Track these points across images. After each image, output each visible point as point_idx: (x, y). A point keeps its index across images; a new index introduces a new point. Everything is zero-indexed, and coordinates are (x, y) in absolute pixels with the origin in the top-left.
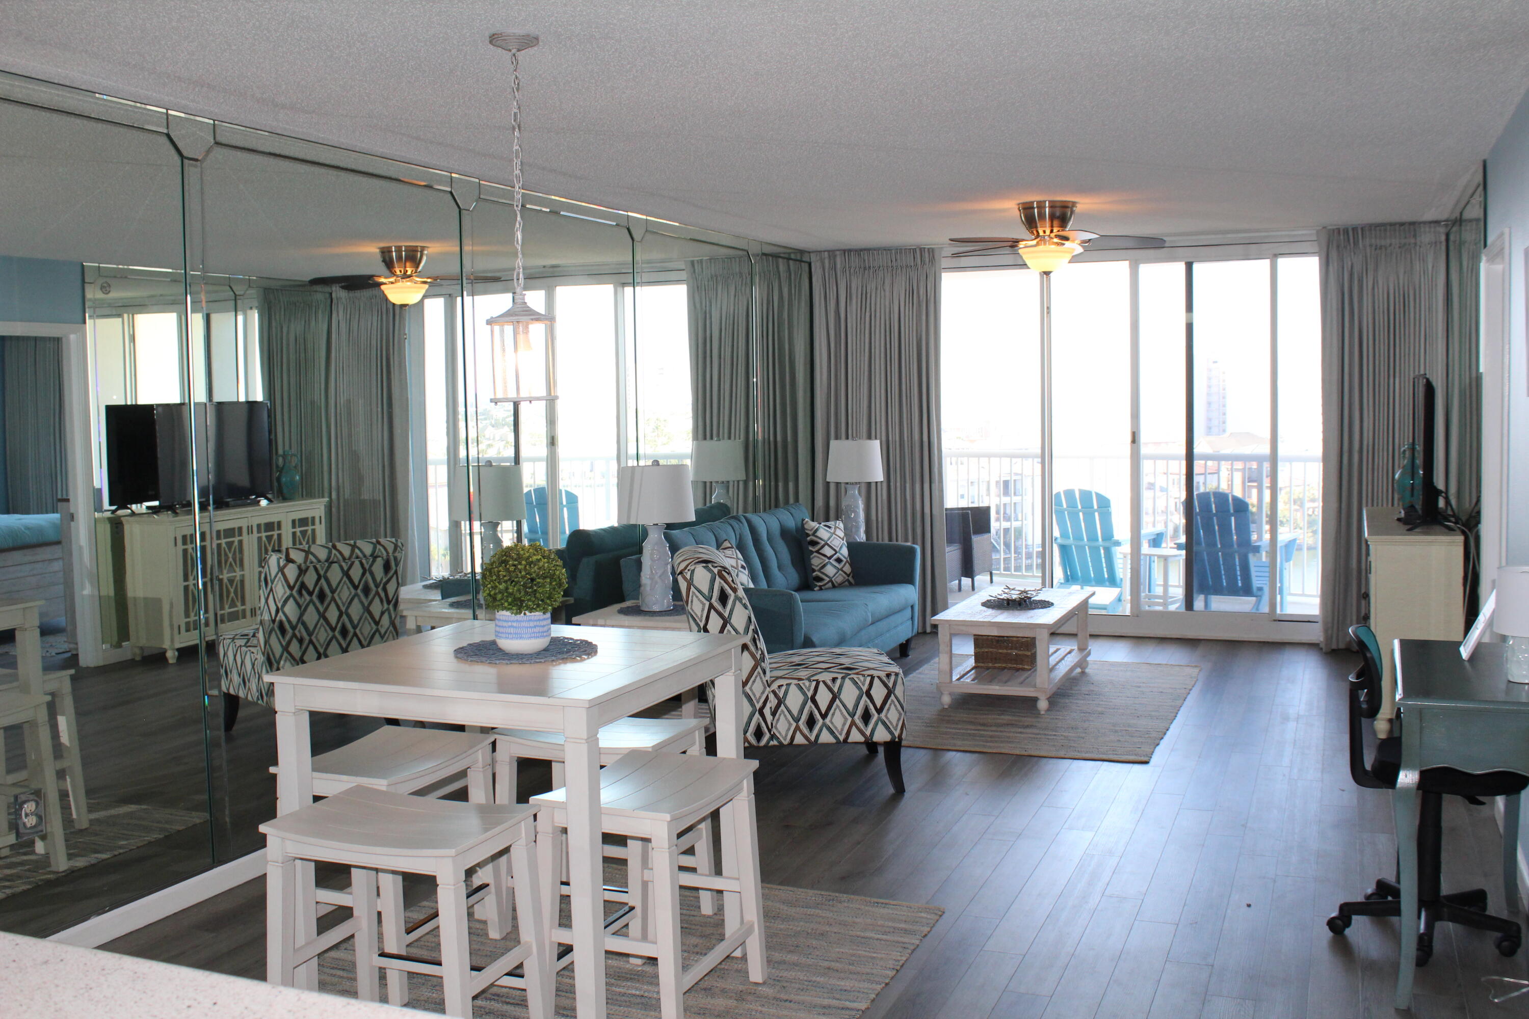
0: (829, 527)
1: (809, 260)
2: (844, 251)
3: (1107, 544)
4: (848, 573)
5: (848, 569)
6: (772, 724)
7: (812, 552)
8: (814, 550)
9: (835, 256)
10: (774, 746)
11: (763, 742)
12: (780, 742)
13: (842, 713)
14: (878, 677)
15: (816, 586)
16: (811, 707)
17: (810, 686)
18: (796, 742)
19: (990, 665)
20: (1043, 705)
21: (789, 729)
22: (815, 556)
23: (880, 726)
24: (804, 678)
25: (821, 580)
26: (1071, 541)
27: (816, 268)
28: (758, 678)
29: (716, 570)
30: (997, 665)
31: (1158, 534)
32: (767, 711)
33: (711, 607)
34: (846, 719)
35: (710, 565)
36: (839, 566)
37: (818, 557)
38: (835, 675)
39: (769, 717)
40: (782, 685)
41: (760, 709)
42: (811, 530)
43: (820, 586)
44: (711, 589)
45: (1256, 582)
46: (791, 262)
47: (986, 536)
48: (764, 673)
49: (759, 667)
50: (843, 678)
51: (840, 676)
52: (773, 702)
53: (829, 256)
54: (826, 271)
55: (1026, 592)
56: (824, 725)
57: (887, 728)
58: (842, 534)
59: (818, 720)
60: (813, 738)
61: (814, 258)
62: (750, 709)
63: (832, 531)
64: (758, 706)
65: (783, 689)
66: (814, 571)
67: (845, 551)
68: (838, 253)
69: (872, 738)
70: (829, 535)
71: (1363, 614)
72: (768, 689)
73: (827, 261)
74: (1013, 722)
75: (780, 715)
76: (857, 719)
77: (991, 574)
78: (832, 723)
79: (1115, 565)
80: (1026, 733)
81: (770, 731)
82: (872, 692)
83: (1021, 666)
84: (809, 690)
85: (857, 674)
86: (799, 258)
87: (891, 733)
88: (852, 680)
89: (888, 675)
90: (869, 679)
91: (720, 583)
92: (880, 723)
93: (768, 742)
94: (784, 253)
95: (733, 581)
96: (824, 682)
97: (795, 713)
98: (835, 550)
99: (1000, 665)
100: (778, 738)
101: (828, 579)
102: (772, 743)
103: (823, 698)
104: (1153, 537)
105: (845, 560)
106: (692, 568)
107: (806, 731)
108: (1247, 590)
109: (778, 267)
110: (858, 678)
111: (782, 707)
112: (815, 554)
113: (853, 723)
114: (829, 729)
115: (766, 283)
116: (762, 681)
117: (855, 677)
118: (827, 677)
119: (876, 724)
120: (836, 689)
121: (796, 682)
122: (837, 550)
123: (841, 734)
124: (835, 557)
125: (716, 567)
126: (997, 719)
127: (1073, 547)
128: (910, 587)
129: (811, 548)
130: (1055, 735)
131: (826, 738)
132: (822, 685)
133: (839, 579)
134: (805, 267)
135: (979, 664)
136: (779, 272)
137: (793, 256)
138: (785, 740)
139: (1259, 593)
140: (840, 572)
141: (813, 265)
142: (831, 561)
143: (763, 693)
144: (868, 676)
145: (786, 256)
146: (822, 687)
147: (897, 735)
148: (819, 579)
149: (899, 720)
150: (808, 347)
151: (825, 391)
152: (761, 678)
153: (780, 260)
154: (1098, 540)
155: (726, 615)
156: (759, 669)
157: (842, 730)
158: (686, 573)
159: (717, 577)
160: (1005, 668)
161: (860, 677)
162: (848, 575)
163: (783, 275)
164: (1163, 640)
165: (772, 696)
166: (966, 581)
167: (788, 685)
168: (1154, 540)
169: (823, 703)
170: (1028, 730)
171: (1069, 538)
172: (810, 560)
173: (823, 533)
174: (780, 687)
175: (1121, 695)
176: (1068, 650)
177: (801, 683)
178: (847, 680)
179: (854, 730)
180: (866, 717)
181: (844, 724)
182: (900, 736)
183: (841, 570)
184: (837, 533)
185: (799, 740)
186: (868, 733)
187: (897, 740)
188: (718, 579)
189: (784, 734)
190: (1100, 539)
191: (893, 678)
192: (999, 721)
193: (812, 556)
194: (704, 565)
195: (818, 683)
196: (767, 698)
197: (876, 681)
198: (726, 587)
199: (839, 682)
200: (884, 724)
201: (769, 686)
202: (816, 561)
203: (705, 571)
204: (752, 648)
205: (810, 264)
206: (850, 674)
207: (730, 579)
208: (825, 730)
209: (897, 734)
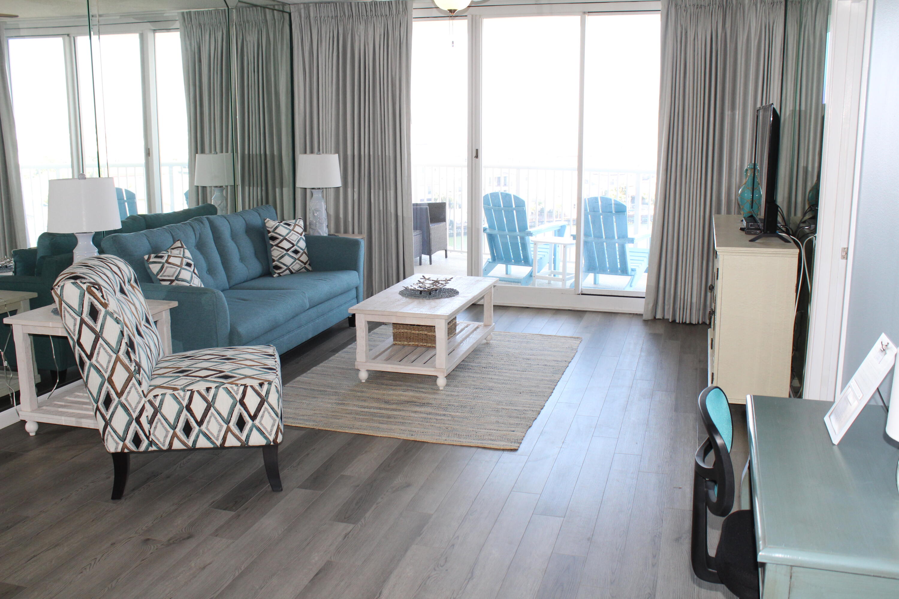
0: (289, 225)
1: (289, 11)
2: (316, 3)
3: (522, 234)
4: (305, 262)
5: (304, 258)
6: (149, 432)
7: (272, 246)
8: (274, 244)
9: (309, 7)
10: (154, 451)
11: (143, 448)
12: (159, 447)
13: (217, 421)
14: (252, 386)
15: (275, 273)
16: (186, 415)
17: (185, 396)
18: (174, 447)
19: (406, 343)
20: (441, 382)
21: (166, 436)
22: (275, 249)
23: (255, 432)
24: (179, 387)
25: (279, 268)
26: (496, 232)
27: (295, 18)
28: (133, 389)
29: (85, 287)
30: (411, 343)
31: (561, 226)
32: (144, 420)
33: (82, 322)
34: (221, 426)
35: (78, 281)
36: (296, 256)
37: (278, 250)
38: (209, 385)
39: (146, 426)
40: (158, 395)
41: (136, 418)
42: (271, 228)
43: (279, 273)
44: (82, 304)
45: (630, 265)
46: (275, 12)
47: (442, 224)
48: (140, 383)
49: (134, 378)
50: (217, 388)
51: (213, 385)
52: (149, 411)
53: (305, 8)
54: (303, 19)
55: (437, 282)
56: (200, 431)
57: (262, 433)
58: (300, 230)
59: (195, 428)
60: (190, 444)
61: (293, 9)
62: (127, 418)
63: (291, 228)
64: (135, 416)
65: (159, 398)
66: (274, 261)
67: (302, 244)
68: (311, 5)
69: (248, 443)
70: (288, 231)
71: (710, 284)
72: (144, 399)
73: (303, 11)
74: (414, 399)
75: (157, 423)
76: (233, 425)
77: (446, 251)
78: (208, 430)
79: (528, 248)
80: (421, 413)
81: (148, 438)
82: (246, 401)
83: (430, 345)
84: (184, 400)
85: (231, 383)
86: (281, 9)
87: (266, 438)
88: (226, 389)
89: (261, 385)
90: (242, 388)
91: (90, 299)
92: (254, 429)
93: (147, 448)
94: (271, 5)
95: (103, 296)
96: (198, 392)
97: (172, 421)
98: (292, 244)
99: (413, 343)
100: (156, 445)
101: (285, 268)
102: (151, 449)
103: (199, 407)
104: (559, 228)
105: (302, 251)
106: (62, 284)
107: (183, 437)
108: (624, 271)
109: (265, 16)
110: (231, 387)
111: (159, 416)
112: (275, 247)
113: (228, 430)
114: (205, 435)
115: (257, 30)
116: (138, 392)
117: (228, 386)
118: (201, 386)
119: (251, 430)
120: (210, 399)
121: (171, 392)
122: (295, 243)
123: (217, 440)
124: (293, 249)
125: (85, 283)
126: (401, 395)
127: (498, 235)
128: (354, 274)
129: (271, 242)
130: (444, 415)
131: (203, 443)
132: (196, 395)
133: (296, 267)
134: (287, 16)
135: (396, 342)
136: (267, 21)
137: (276, 7)
138: (164, 445)
139: (633, 273)
140: (297, 261)
141: (292, 14)
142: (289, 252)
143: (139, 403)
144: (242, 385)
145: (272, 7)
146: (196, 396)
147: (272, 440)
148: (277, 268)
149: (273, 425)
150: (289, 80)
151: (303, 114)
152: (136, 389)
153: (267, 10)
154: (516, 231)
155: (98, 329)
156: (134, 380)
157: (218, 436)
158: (57, 289)
159: (86, 293)
160: (418, 346)
161: (234, 386)
162: (305, 264)
163: (270, 22)
164: (557, 311)
165: (148, 406)
166: (425, 257)
167: (164, 395)
168: (559, 231)
169: (199, 412)
170: (423, 409)
171: (496, 229)
172: (271, 251)
173: (282, 230)
174: (155, 396)
175: (512, 367)
176: (476, 326)
177: (176, 393)
178: (221, 390)
179: (230, 436)
180: (241, 423)
181: (220, 431)
182: (275, 440)
183: (298, 259)
184: (295, 230)
185: (177, 445)
186: (243, 438)
187: (272, 444)
188: (87, 295)
189: (162, 440)
190: (517, 231)
191: (266, 386)
192: (402, 398)
193: (272, 249)
194: (73, 281)
195: (192, 392)
196: (143, 408)
197: (249, 390)
198: (96, 303)
199: (212, 391)
200: (259, 430)
201: (145, 396)
202: (276, 253)
203: (73, 287)
204: (126, 361)
205: (290, 14)
206: (224, 384)
207: (99, 295)
208: (201, 436)
209: (271, 438)
